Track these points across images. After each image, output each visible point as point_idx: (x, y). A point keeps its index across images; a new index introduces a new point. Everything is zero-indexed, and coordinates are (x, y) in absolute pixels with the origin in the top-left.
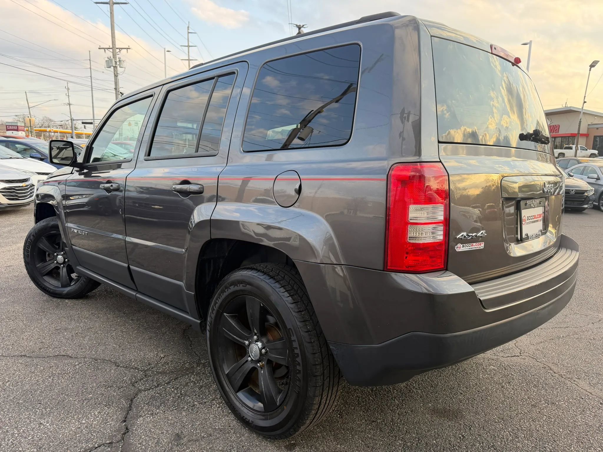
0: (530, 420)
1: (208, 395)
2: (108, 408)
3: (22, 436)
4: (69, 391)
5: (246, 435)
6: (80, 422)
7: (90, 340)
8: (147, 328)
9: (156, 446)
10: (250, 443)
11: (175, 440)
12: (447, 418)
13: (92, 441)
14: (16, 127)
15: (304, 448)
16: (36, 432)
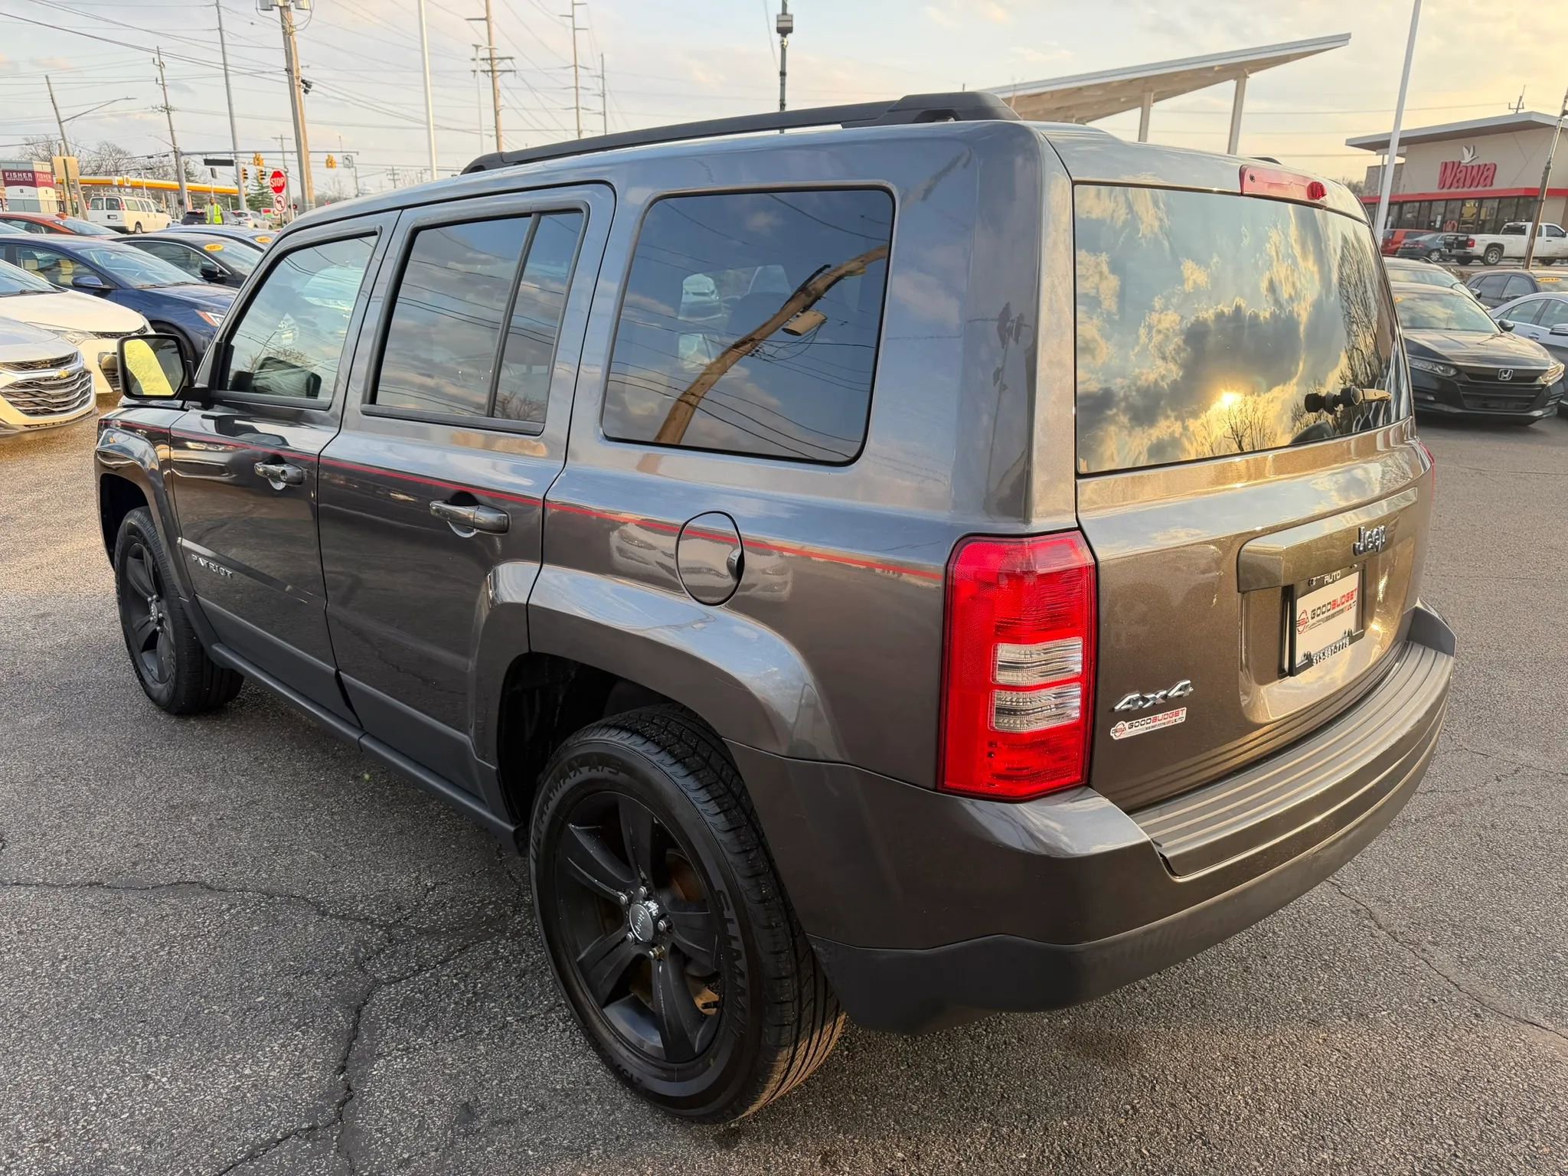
0: (1299, 1064)
1: (539, 997)
2: (304, 1034)
3: (105, 1111)
4: (210, 987)
5: (627, 1106)
6: (238, 1072)
7: (254, 837)
8: (392, 801)
9: (416, 1138)
10: (635, 1128)
11: (462, 1121)
12: (1103, 1059)
13: (269, 1123)
14: (30, 175)
15: (759, 1140)
16: (139, 1099)
